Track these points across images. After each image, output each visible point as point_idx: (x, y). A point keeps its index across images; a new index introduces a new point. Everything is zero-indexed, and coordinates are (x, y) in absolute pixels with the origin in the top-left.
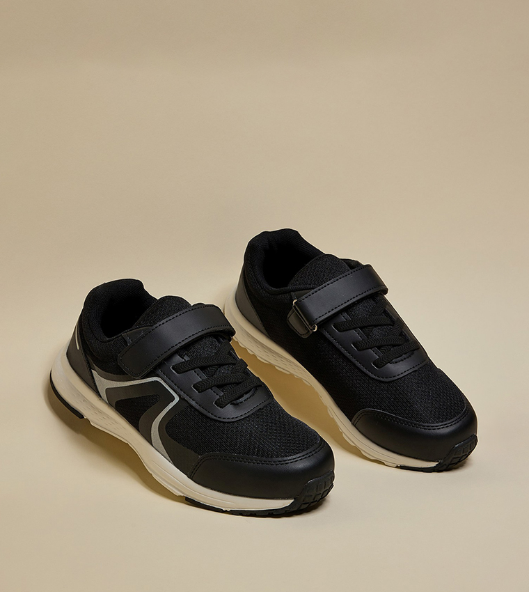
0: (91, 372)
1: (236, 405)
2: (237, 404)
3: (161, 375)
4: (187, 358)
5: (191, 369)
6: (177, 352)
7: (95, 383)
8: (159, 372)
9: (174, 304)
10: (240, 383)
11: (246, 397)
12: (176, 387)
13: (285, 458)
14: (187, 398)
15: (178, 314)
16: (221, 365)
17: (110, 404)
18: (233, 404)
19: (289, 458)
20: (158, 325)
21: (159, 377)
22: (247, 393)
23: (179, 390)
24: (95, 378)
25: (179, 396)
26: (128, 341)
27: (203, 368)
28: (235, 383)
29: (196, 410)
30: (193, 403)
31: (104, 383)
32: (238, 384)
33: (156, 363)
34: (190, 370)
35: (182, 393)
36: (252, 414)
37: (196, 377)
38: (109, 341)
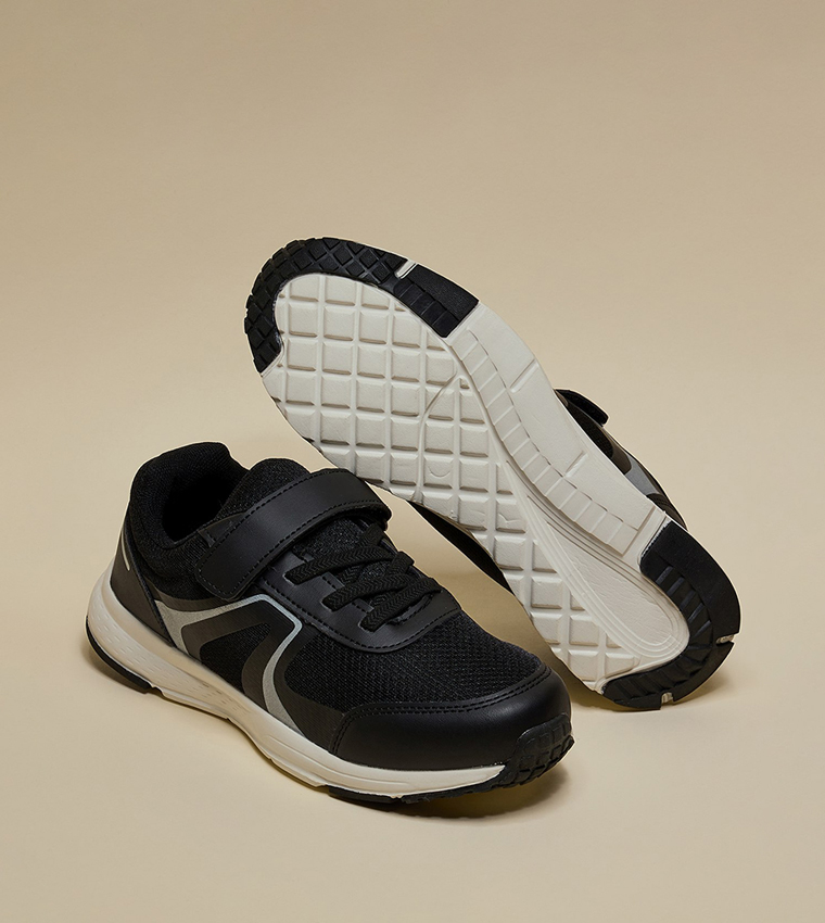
0: (155, 605)
1: (396, 625)
2: (398, 623)
3: (268, 590)
4: (308, 559)
5: (318, 575)
6: (290, 549)
7: (163, 623)
8: (265, 585)
9: (279, 472)
10: (401, 589)
11: (412, 610)
12: (294, 607)
13: (482, 699)
14: (314, 623)
15: (287, 487)
16: (365, 564)
17: (191, 656)
18: (392, 623)
19: (488, 698)
20: (254, 508)
21: (265, 592)
22: (413, 604)
23: (299, 611)
24: (162, 613)
25: (302, 620)
26: (208, 540)
27: (336, 571)
28: (392, 590)
29: (331, 639)
30: (325, 629)
31: (178, 619)
32: (397, 591)
33: (257, 571)
34: (315, 576)
35: (305, 615)
36: (425, 637)
37: (327, 587)
38: (177, 546)
